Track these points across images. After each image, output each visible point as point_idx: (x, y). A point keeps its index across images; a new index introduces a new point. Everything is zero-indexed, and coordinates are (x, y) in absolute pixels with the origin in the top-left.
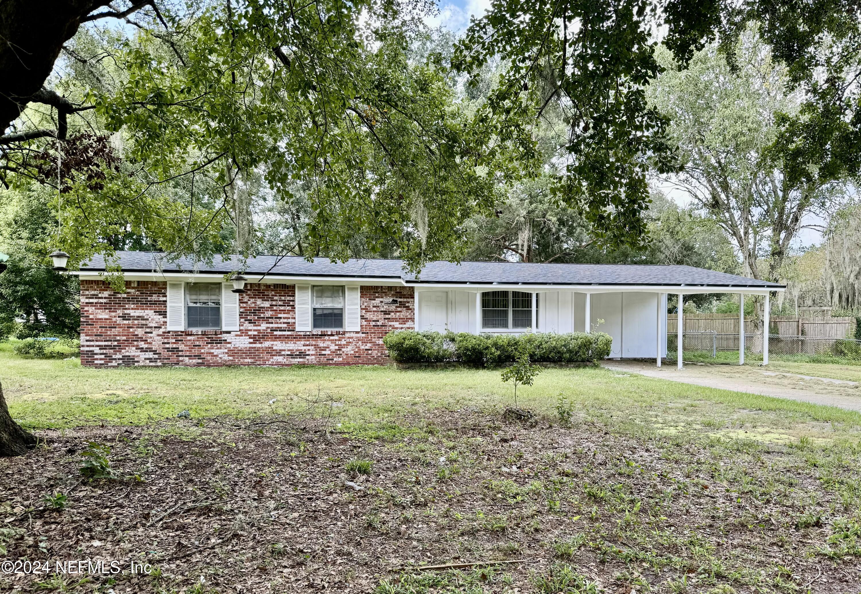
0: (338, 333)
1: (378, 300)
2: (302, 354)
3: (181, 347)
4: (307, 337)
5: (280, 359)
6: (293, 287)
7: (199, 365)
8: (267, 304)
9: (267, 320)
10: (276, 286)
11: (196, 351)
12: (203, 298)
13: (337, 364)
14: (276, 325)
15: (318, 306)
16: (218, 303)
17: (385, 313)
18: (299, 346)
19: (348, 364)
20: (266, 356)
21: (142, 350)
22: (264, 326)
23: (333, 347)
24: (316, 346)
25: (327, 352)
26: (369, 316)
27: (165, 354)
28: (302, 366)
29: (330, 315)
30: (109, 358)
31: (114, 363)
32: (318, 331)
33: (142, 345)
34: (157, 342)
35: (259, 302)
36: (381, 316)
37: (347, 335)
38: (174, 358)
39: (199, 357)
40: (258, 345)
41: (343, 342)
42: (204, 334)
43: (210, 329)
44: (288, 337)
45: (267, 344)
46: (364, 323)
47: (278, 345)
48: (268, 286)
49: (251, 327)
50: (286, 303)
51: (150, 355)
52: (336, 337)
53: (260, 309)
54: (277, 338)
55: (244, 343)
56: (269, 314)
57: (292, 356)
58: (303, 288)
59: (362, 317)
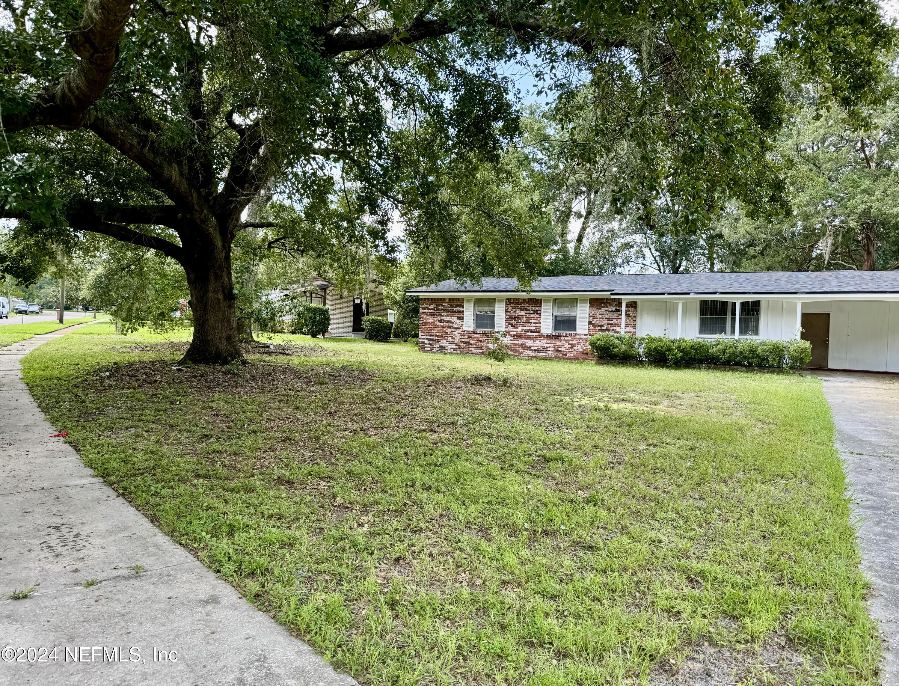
0: (571, 335)
1: (603, 310)
2: (545, 350)
3: (471, 341)
4: (549, 337)
5: (530, 353)
6: (541, 300)
7: (480, 354)
8: (523, 313)
9: (522, 324)
10: (529, 299)
11: (479, 345)
12: (486, 309)
13: (569, 359)
14: (527, 328)
15: (558, 314)
16: (494, 313)
17: (609, 319)
18: (543, 344)
19: (578, 359)
20: (521, 350)
21: (451, 343)
22: (520, 329)
23: (567, 346)
24: (555, 345)
25: (563, 349)
26: (595, 321)
27: (462, 346)
28: (545, 358)
29: (567, 320)
30: (432, 347)
31: (435, 350)
32: (556, 333)
33: (450, 339)
34: (457, 338)
35: (518, 311)
36: (606, 322)
37: (578, 337)
38: (466, 349)
39: (480, 348)
40: (516, 342)
41: (575, 342)
42: (484, 333)
43: (487, 330)
44: (535, 337)
45: (522, 341)
46: (592, 327)
47: (529, 343)
48: (524, 300)
49: (512, 329)
50: (535, 312)
51: (454, 346)
52: (569, 338)
53: (518, 317)
54: (528, 337)
55: (508, 340)
56: (523, 320)
57: (538, 351)
58: (547, 301)
59: (590, 323)
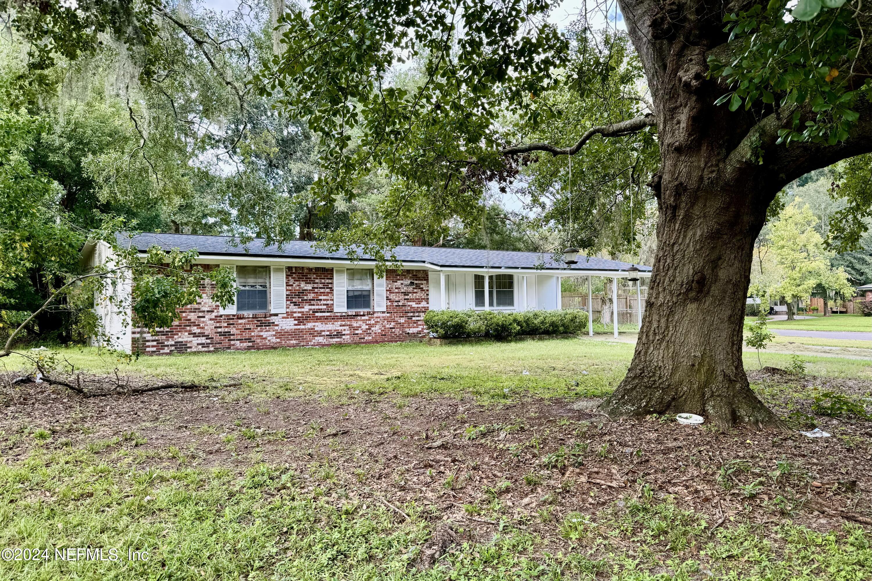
0: (369, 313)
1: (399, 282)
2: (339, 334)
3: (233, 331)
4: (343, 317)
5: (320, 339)
6: (332, 270)
7: (249, 348)
8: (309, 287)
9: (309, 302)
10: (317, 269)
11: (246, 335)
12: (251, 281)
13: (368, 342)
14: (317, 307)
15: (350, 288)
16: (265, 287)
17: (406, 294)
18: (336, 326)
19: (377, 342)
20: (308, 337)
21: (195, 335)
22: (307, 308)
23: (364, 327)
24: (350, 326)
25: (359, 332)
26: (392, 297)
27: (217, 338)
28: (340, 345)
29: (359, 296)
30: (161, 345)
31: (166, 350)
32: (352, 312)
33: (195, 330)
34: (209, 327)
35: (303, 285)
36: (402, 297)
37: (376, 315)
38: (226, 343)
39: (249, 340)
40: (302, 327)
41: (372, 322)
42: (255, 317)
43: (259, 312)
44: (327, 318)
45: (310, 325)
46: (389, 304)
47: (319, 326)
48: (310, 269)
49: (295, 309)
50: (326, 286)
51: (203, 340)
52: (366, 318)
53: (303, 292)
54: (318, 319)
55: (289, 325)
56: (311, 296)
57: (330, 336)
58: (340, 271)
59: (387, 298)
